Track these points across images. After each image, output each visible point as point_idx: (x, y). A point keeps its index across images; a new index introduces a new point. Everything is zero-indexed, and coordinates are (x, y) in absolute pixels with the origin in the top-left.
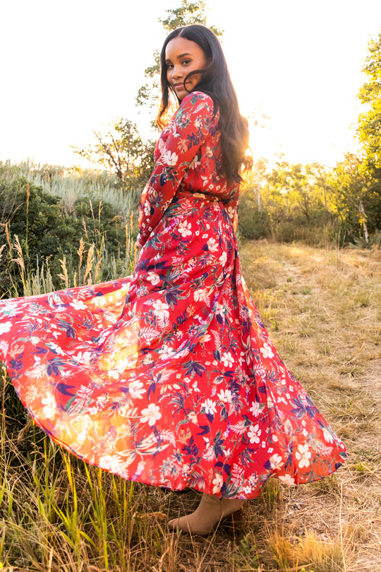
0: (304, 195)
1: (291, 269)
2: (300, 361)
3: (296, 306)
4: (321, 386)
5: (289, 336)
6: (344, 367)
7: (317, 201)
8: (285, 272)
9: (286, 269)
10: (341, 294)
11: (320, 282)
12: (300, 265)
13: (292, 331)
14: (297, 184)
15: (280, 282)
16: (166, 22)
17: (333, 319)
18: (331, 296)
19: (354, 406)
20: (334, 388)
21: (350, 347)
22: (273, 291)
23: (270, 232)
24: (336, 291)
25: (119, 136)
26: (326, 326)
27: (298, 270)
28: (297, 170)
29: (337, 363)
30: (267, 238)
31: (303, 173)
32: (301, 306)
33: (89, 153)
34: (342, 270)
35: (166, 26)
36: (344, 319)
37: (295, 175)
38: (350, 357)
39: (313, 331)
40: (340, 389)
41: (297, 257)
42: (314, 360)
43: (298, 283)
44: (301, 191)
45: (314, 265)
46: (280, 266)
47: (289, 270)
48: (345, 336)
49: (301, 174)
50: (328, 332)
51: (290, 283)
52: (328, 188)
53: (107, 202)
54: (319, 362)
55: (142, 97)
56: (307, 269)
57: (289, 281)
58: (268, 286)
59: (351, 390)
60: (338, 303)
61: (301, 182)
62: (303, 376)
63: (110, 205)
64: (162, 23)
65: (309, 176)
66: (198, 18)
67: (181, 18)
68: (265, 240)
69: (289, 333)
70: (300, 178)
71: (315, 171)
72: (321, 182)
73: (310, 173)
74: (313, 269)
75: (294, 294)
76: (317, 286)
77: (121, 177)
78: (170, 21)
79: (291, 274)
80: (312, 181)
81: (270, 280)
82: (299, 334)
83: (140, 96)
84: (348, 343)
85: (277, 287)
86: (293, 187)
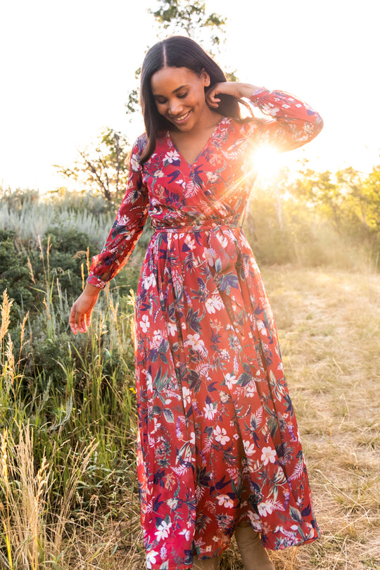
0: (335, 208)
1: (314, 302)
2: (308, 429)
3: (313, 352)
4: (330, 463)
5: (299, 392)
6: (363, 434)
7: (351, 214)
8: (307, 306)
9: (307, 303)
10: (370, 335)
11: (347, 319)
12: (324, 297)
13: (302, 386)
14: (325, 196)
15: (298, 320)
16: (158, 14)
17: (356, 368)
18: (357, 336)
19: (369, 492)
20: (348, 466)
21: (374, 407)
22: (287, 332)
23: (295, 254)
24: (365, 330)
25: (106, 151)
26: (347, 379)
27: (321, 303)
28: (325, 178)
29: (355, 431)
30: (291, 262)
31: (333, 180)
32: (319, 352)
33: (75, 171)
34: (376, 301)
35: (159, 18)
36: (370, 368)
37: (324, 184)
38: (371, 420)
39: (331, 385)
40: (353, 467)
41: (323, 287)
42: (325, 426)
43: (321, 320)
44: (331, 203)
45: (342, 297)
46: (300, 299)
47: (311, 304)
48: (370, 392)
49: (330, 182)
50: (349, 386)
51: (310, 321)
52: (362, 199)
53: (83, 231)
54: (331, 429)
55: (133, 103)
56: (333, 302)
57: (309, 318)
58: (281, 325)
59: (369, 468)
60: (366, 347)
61: (331, 193)
62: (309, 450)
63: (86, 236)
64: (153, 15)
65: (340, 184)
66: (196, 6)
67: (175, 8)
68: (289, 265)
69: (298, 389)
70: (331, 187)
71: (347, 177)
72: (356, 191)
73: (341, 180)
74: (340, 301)
75: (313, 335)
76: (343, 323)
77: (110, 199)
78: (162, 13)
79: (312, 309)
80: (345, 190)
81: (284, 318)
82: (311, 390)
83: (131, 102)
84: (373, 401)
85: (293, 327)
86: (321, 199)
